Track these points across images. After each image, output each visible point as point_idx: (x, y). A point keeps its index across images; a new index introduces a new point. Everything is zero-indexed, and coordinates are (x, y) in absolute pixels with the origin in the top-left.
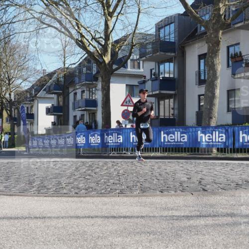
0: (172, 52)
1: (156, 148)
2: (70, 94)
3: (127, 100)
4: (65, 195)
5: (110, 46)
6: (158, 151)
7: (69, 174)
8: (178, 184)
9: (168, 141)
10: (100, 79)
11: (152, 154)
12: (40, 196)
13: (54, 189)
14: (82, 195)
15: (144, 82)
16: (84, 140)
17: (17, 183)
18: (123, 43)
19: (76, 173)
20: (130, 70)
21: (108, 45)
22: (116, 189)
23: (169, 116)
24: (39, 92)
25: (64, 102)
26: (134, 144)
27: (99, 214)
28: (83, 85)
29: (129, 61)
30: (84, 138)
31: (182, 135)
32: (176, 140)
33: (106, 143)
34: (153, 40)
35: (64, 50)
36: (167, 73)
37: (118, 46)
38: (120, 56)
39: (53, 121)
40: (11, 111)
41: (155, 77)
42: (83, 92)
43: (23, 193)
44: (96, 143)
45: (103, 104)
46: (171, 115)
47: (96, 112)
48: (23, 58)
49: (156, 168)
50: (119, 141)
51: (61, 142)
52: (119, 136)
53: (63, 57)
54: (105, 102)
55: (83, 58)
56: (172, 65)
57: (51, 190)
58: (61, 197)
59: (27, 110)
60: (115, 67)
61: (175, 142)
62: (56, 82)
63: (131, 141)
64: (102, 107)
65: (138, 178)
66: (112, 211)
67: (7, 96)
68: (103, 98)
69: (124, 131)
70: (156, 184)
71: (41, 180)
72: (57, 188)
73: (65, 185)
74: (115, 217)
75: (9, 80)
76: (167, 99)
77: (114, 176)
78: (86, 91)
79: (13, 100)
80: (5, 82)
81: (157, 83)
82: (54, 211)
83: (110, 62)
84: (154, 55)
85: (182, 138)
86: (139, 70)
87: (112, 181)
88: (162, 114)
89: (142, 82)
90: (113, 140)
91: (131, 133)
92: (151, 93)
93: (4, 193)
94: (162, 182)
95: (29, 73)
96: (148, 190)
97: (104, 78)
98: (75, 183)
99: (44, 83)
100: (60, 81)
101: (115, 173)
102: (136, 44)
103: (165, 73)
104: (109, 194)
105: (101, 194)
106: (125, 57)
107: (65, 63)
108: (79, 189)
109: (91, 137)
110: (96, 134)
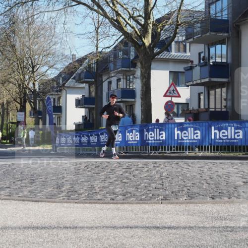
0: (224, 32)
1: (205, 147)
2: (103, 83)
3: (171, 89)
4: (99, 201)
6: (208, 150)
7: (103, 177)
8: (232, 189)
9: (220, 139)
10: (139, 65)
11: (201, 154)
12: (70, 202)
13: (87, 194)
14: (119, 201)
15: (191, 68)
16: (121, 137)
17: (43, 187)
18: (166, 22)
19: (111, 176)
20: (174, 53)
21: (148, 24)
22: (158, 195)
23: (221, 109)
24: (67, 81)
25: (96, 93)
26: (179, 141)
27: (140, 224)
28: (119, 72)
29: (173, 43)
30: (120, 134)
31: (236, 131)
32: (229, 137)
33: (146, 140)
34: (203, 18)
35: (97, 32)
36: (219, 57)
37: (161, 25)
38: (163, 37)
39: (84, 115)
40: (35, 103)
41: (204, 61)
42: (119, 80)
43: (50, 198)
44: (135, 141)
45: (142, 94)
46: (223, 107)
47: (134, 104)
48: (49, 41)
49: (205, 170)
50: (161, 139)
51: (94, 139)
52: (161, 133)
53: (95, 39)
54: (145, 92)
55: (119, 41)
56: (224, 47)
57: (83, 196)
58: (94, 203)
59: (54, 102)
60: (156, 50)
61: (228, 139)
62: (88, 69)
63: (176, 138)
64: (141, 98)
65: (184, 182)
66: (154, 220)
67: (31, 85)
68: (142, 87)
69: (167, 126)
70: (206, 190)
71: (71, 184)
72: (90, 193)
73: (99, 189)
74: (158, 228)
75: (33, 67)
76: (219, 88)
77: (156, 179)
78: (122, 80)
79: (38, 90)
80: (28, 70)
81: (207, 69)
82: (86, 220)
83: (150, 45)
84: (203, 36)
85: (236, 135)
86: (184, 54)
87: (153, 185)
88: (212, 106)
89: (189, 68)
90: (154, 137)
91: (176, 129)
92: (199, 82)
93: (28, 199)
94: (213, 186)
95: (56, 59)
96: (197, 196)
97: (143, 63)
98: (110, 188)
99: (73, 70)
100: (92, 68)
101: (157, 176)
102: (182, 23)
103: (216, 57)
104: (150, 200)
105: (141, 200)
106: (168, 39)
107: (98, 46)
108: (116, 194)
109: (128, 134)
110: (134, 130)
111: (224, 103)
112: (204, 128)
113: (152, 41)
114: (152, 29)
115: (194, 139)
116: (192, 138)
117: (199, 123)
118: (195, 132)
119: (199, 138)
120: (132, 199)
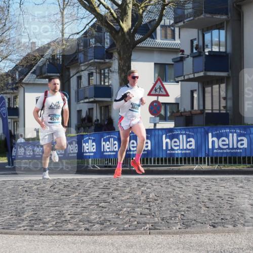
0: (222, 14)
1: (201, 158)
2: (71, 79)
3: (157, 86)
4: (70, 232)
5: (131, 6)
6: (205, 163)
7: (73, 200)
8: (237, 214)
9: (219, 148)
10: (116, 55)
11: (196, 167)
12: (34, 234)
13: (54, 223)
14: (95, 232)
15: (182, 60)
18: (149, 2)
19: (85, 199)
20: (159, 41)
21: (127, 4)
22: (145, 223)
23: (220, 110)
24: (26, 76)
26: (168, 152)
28: (90, 65)
29: (159, 28)
30: (94, 144)
31: (239, 138)
32: (231, 147)
35: (62, 14)
36: (216, 45)
37: (143, 5)
38: (145, 20)
41: (198, 51)
42: (90, 75)
44: (112, 152)
46: (222, 108)
49: (203, 190)
50: (146, 149)
52: (146, 141)
55: (90, 25)
56: (223, 32)
57: (50, 225)
58: (64, 235)
59: (9, 103)
60: (137, 37)
61: (229, 148)
62: (51, 61)
63: (164, 148)
65: (177, 205)
69: (153, 133)
70: (204, 215)
72: (58, 221)
73: (69, 216)
76: (216, 84)
78: (95, 74)
81: (201, 61)
83: (130, 30)
84: (196, 19)
85: (239, 143)
86: (173, 42)
87: (138, 210)
88: (208, 106)
89: (178, 59)
91: (164, 136)
92: (192, 76)
94: (214, 211)
96: (193, 224)
97: (122, 54)
98: (84, 214)
99: (32, 62)
100: (58, 59)
101: (142, 198)
102: (169, 3)
103: (212, 45)
104: (135, 230)
105: (124, 230)
106: (152, 23)
107: (64, 32)
108: (91, 223)
109: (104, 143)
110: (112, 137)
111: (223, 103)
112: (199, 135)
113: (132, 25)
114: (132, 10)
115: (187, 149)
116: (185, 148)
117: (192, 128)
118: (188, 140)
119: (193, 147)
120: (112, 229)
